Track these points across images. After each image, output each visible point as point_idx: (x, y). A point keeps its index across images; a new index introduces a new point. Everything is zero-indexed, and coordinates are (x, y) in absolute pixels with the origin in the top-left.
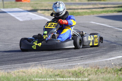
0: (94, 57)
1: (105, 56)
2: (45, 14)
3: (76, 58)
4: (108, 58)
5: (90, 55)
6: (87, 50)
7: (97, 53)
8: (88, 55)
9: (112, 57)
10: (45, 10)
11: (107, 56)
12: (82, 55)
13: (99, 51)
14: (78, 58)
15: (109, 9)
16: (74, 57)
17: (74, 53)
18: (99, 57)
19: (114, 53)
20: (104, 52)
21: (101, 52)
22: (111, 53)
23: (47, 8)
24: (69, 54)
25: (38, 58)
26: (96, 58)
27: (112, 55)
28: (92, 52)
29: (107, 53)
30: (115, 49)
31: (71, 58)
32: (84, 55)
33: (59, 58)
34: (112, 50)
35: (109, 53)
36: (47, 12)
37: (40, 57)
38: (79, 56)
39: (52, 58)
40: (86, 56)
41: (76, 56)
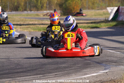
0: (68, 74)
1: (80, 73)
2: (17, 29)
3: (50, 75)
4: (82, 75)
5: (64, 72)
6: (61, 66)
7: (71, 70)
8: (62, 72)
9: (86, 74)
10: (17, 25)
11: (81, 73)
12: (56, 72)
13: (73, 68)
14: (53, 75)
15: (82, 24)
16: (48, 74)
17: (48, 70)
18: (74, 74)
19: (88, 70)
20: (79, 69)
21: (75, 69)
22: (86, 70)
23: (19, 23)
24: (43, 71)
25: (11, 75)
26: (71, 75)
27: (87, 72)
28: (67, 69)
29: (82, 70)
30: (89, 66)
31: (45, 75)
32: (58, 72)
33: (33, 75)
34: (87, 67)
35: (84, 71)
36: (19, 27)
37: (13, 73)
38: (53, 73)
39: (26, 75)
40: (60, 73)
41: (51, 73)
